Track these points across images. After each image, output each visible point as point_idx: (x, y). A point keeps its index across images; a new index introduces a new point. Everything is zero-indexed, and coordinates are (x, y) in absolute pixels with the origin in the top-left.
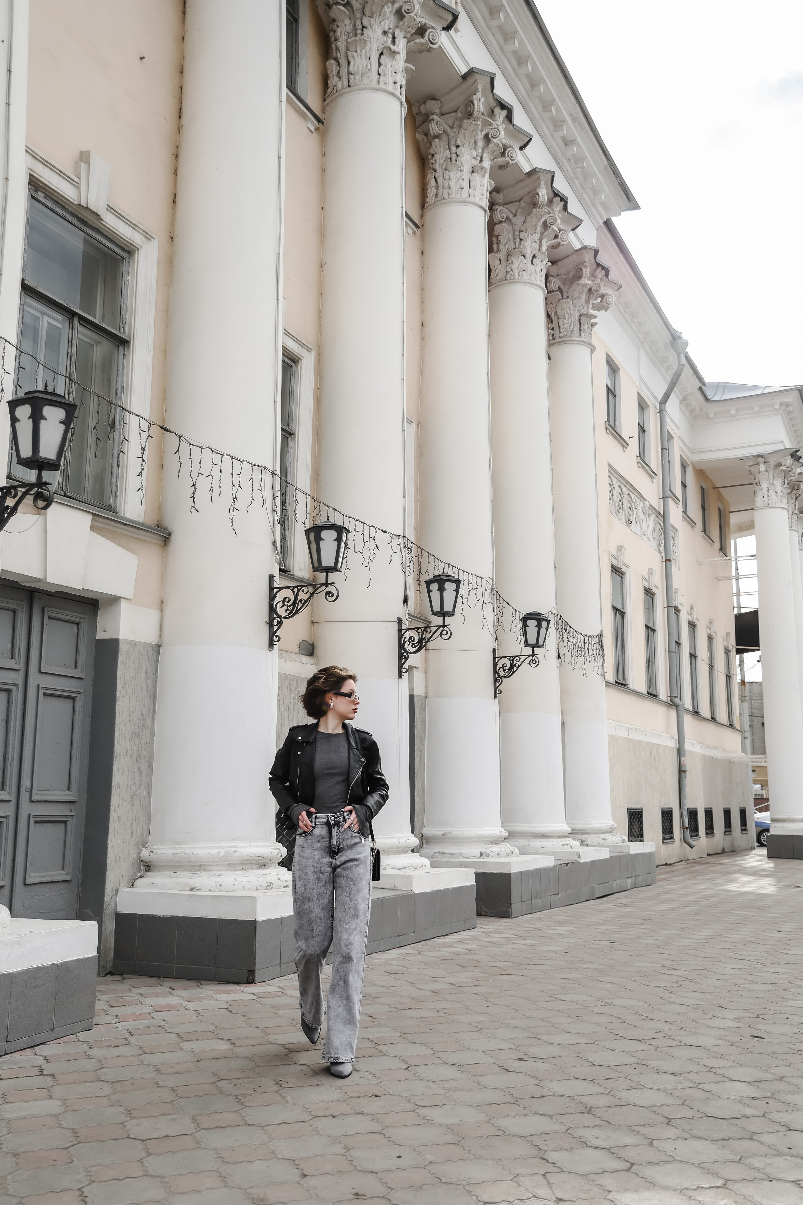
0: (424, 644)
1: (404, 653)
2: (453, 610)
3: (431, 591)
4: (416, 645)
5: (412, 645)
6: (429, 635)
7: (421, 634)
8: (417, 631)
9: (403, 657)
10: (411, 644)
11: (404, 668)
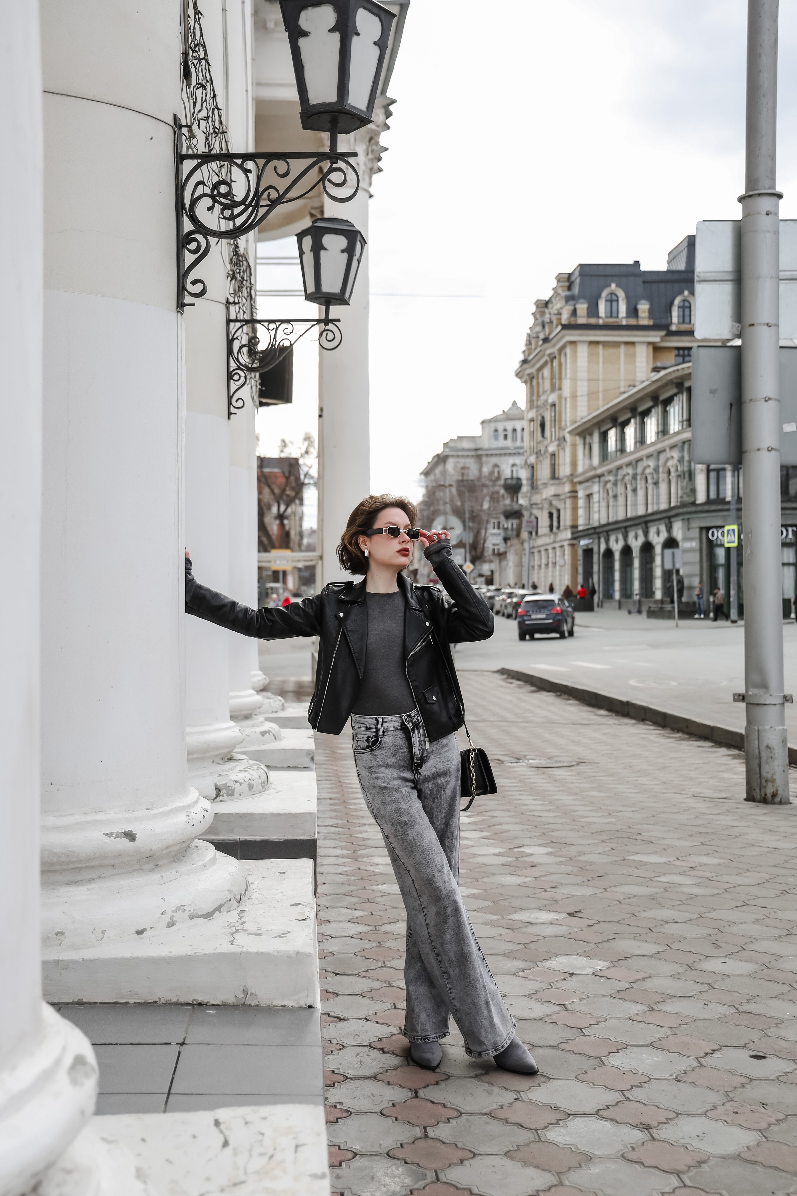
0: (262, 211)
1: (191, 233)
2: (368, 108)
3: (305, 34)
4: (237, 211)
5: (222, 210)
6: (282, 184)
7: (252, 177)
8: (241, 167)
9: (193, 246)
10: (218, 207)
11: (195, 282)
